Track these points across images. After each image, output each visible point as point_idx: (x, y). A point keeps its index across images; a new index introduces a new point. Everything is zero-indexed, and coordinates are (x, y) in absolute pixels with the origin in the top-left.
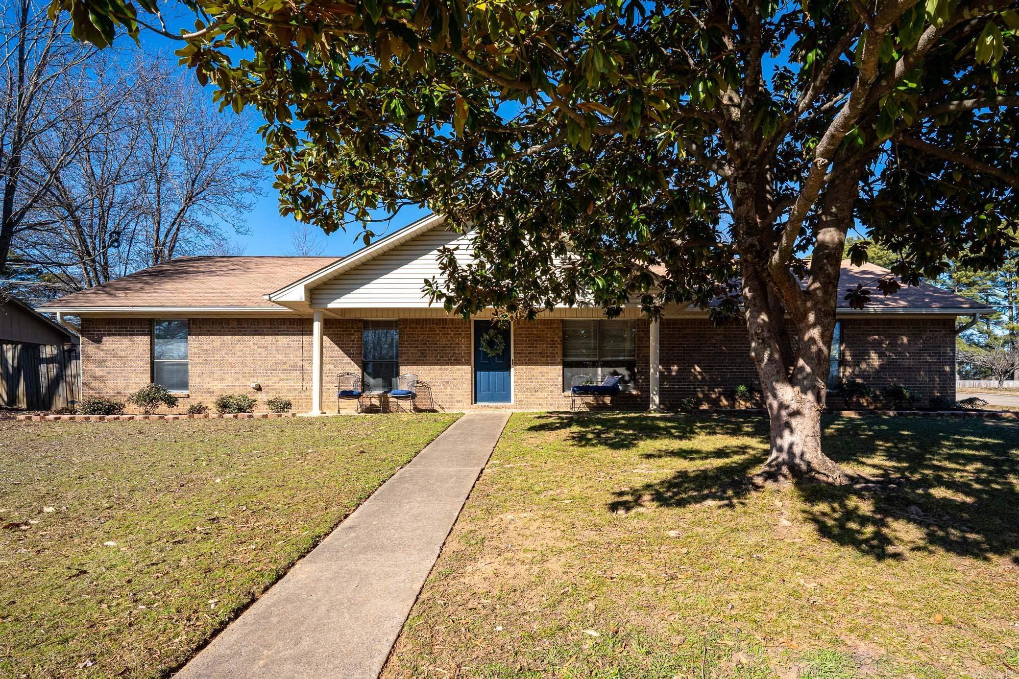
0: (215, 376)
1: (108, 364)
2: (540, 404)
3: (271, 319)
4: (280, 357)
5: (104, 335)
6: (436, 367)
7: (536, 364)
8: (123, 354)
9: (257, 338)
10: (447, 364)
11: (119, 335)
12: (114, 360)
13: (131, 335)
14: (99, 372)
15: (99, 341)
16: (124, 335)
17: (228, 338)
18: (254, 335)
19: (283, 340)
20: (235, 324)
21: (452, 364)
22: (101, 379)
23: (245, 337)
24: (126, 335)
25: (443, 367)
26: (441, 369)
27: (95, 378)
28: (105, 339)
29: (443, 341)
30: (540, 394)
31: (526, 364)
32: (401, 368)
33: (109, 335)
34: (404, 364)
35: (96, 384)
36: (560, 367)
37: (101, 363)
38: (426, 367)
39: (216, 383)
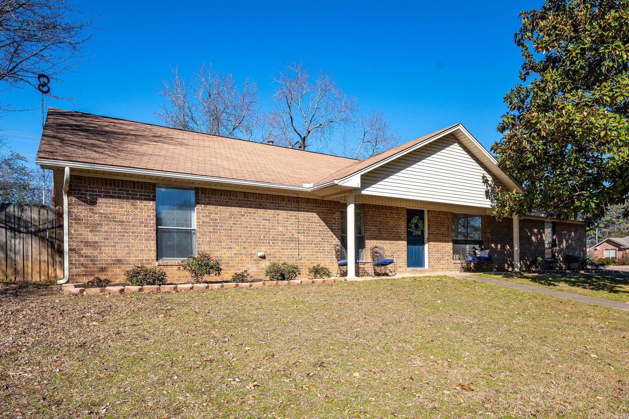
0: (224, 245)
1: (105, 228)
2: (442, 269)
3: (273, 195)
4: (281, 229)
5: (100, 196)
6: (387, 242)
7: (440, 241)
8: (124, 218)
9: (261, 212)
10: (393, 240)
11: (119, 197)
12: (112, 225)
13: (133, 198)
14: (91, 237)
15: (93, 203)
16: (124, 198)
17: (236, 210)
18: (259, 208)
19: (283, 214)
20: (241, 197)
21: (397, 240)
22: (94, 245)
23: (250, 210)
24: (127, 198)
25: (391, 242)
26: (390, 243)
27: (87, 244)
28: (100, 200)
29: (392, 223)
30: (442, 262)
31: (435, 241)
32: (366, 241)
33: (106, 197)
34: (368, 239)
35: (87, 251)
36: (451, 244)
37: (94, 228)
38: (381, 241)
39: (224, 251)
